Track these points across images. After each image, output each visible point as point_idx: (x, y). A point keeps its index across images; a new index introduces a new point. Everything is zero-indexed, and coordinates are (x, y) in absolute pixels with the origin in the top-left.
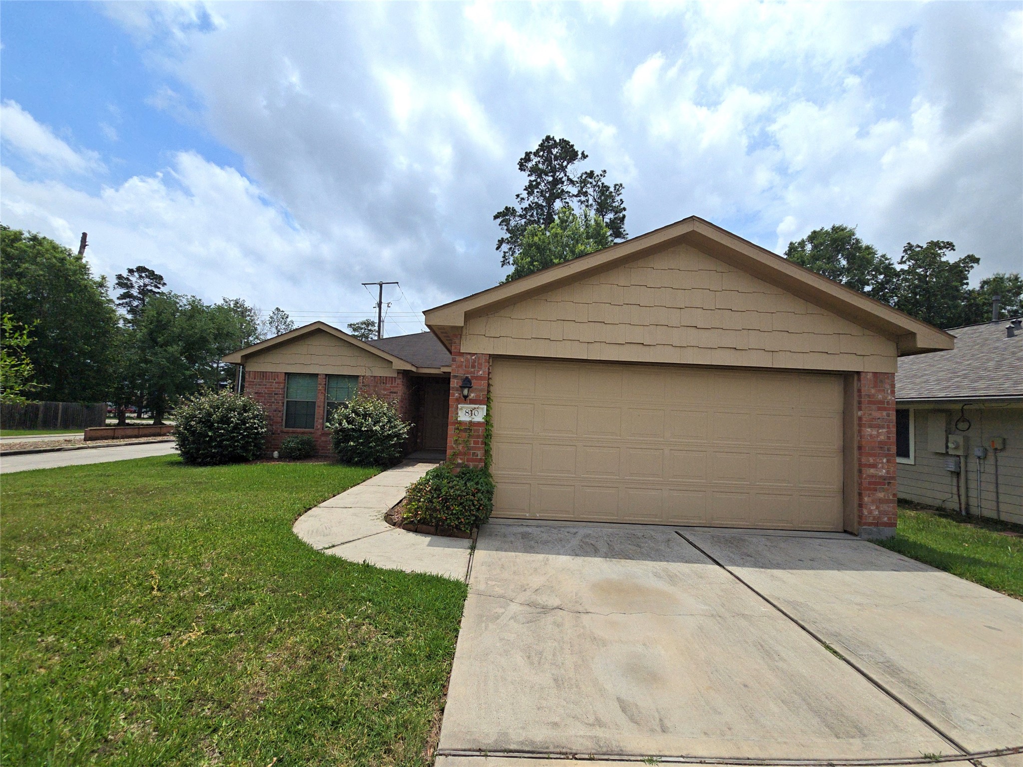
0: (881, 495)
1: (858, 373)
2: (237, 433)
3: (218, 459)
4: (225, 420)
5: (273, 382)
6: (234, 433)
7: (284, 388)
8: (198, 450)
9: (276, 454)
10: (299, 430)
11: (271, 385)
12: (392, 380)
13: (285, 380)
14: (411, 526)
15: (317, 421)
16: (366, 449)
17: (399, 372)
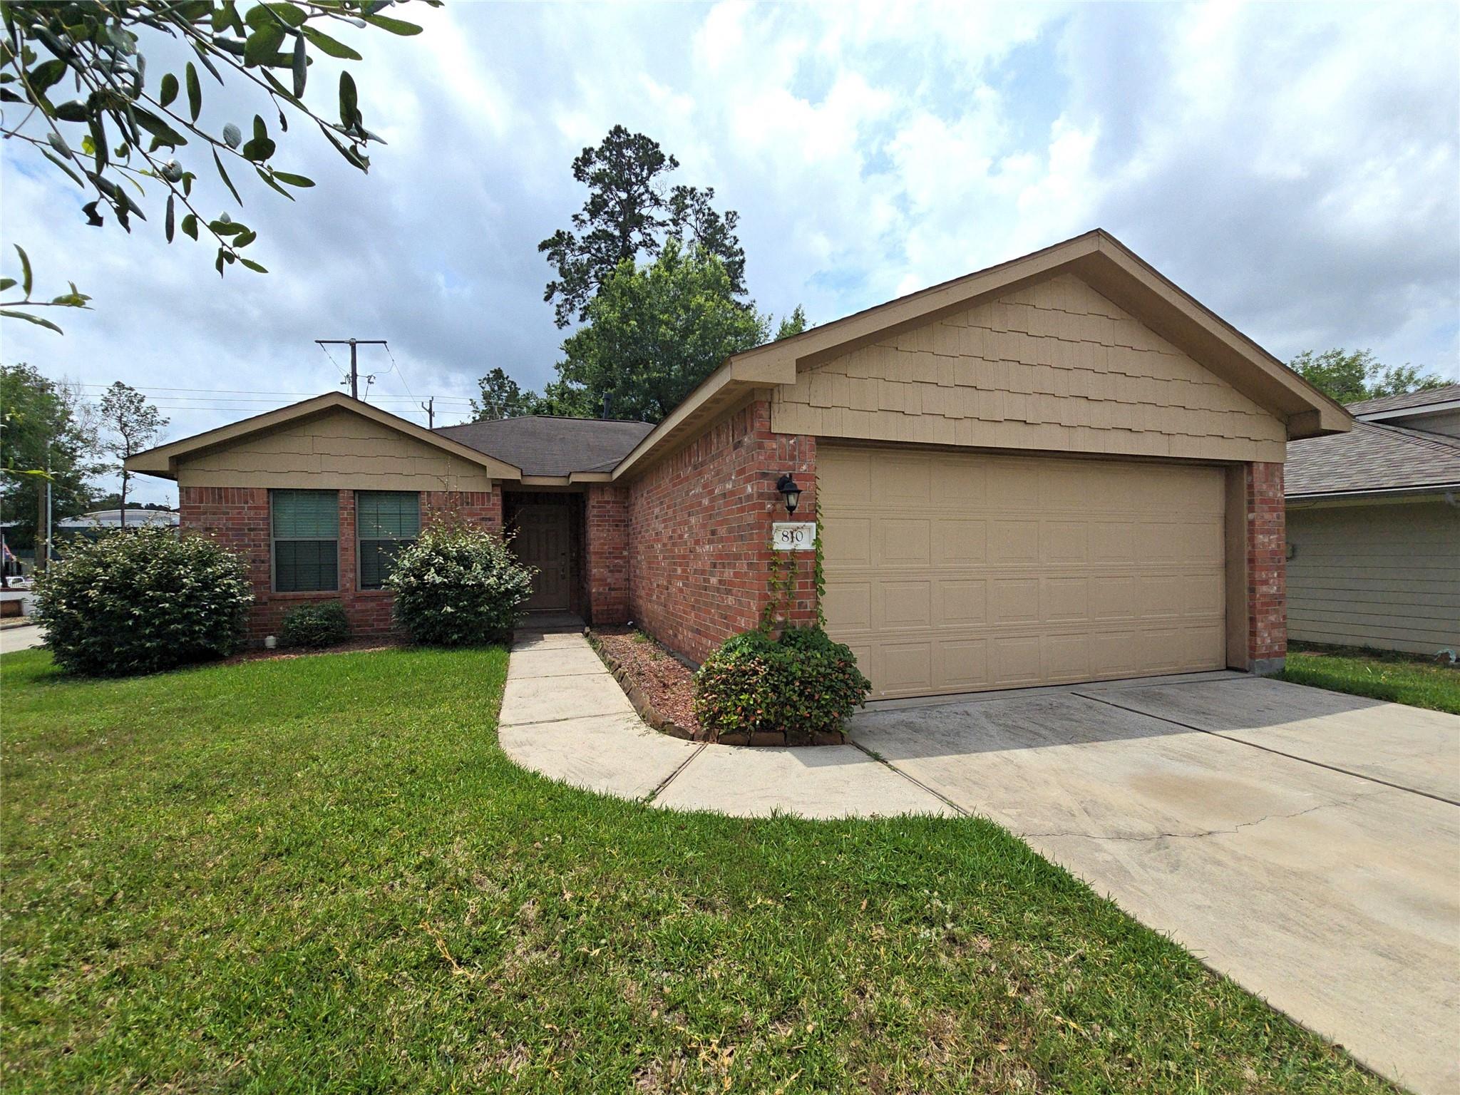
0: (1272, 618)
1: (1249, 464)
2: (195, 607)
3: (156, 660)
4: (167, 582)
5: (243, 508)
6: (190, 606)
7: (268, 518)
8: (107, 646)
9: (271, 641)
10: (307, 594)
11: (239, 513)
12: (483, 498)
13: (268, 503)
14: (739, 737)
15: (344, 576)
16: (472, 617)
17: (496, 483)
